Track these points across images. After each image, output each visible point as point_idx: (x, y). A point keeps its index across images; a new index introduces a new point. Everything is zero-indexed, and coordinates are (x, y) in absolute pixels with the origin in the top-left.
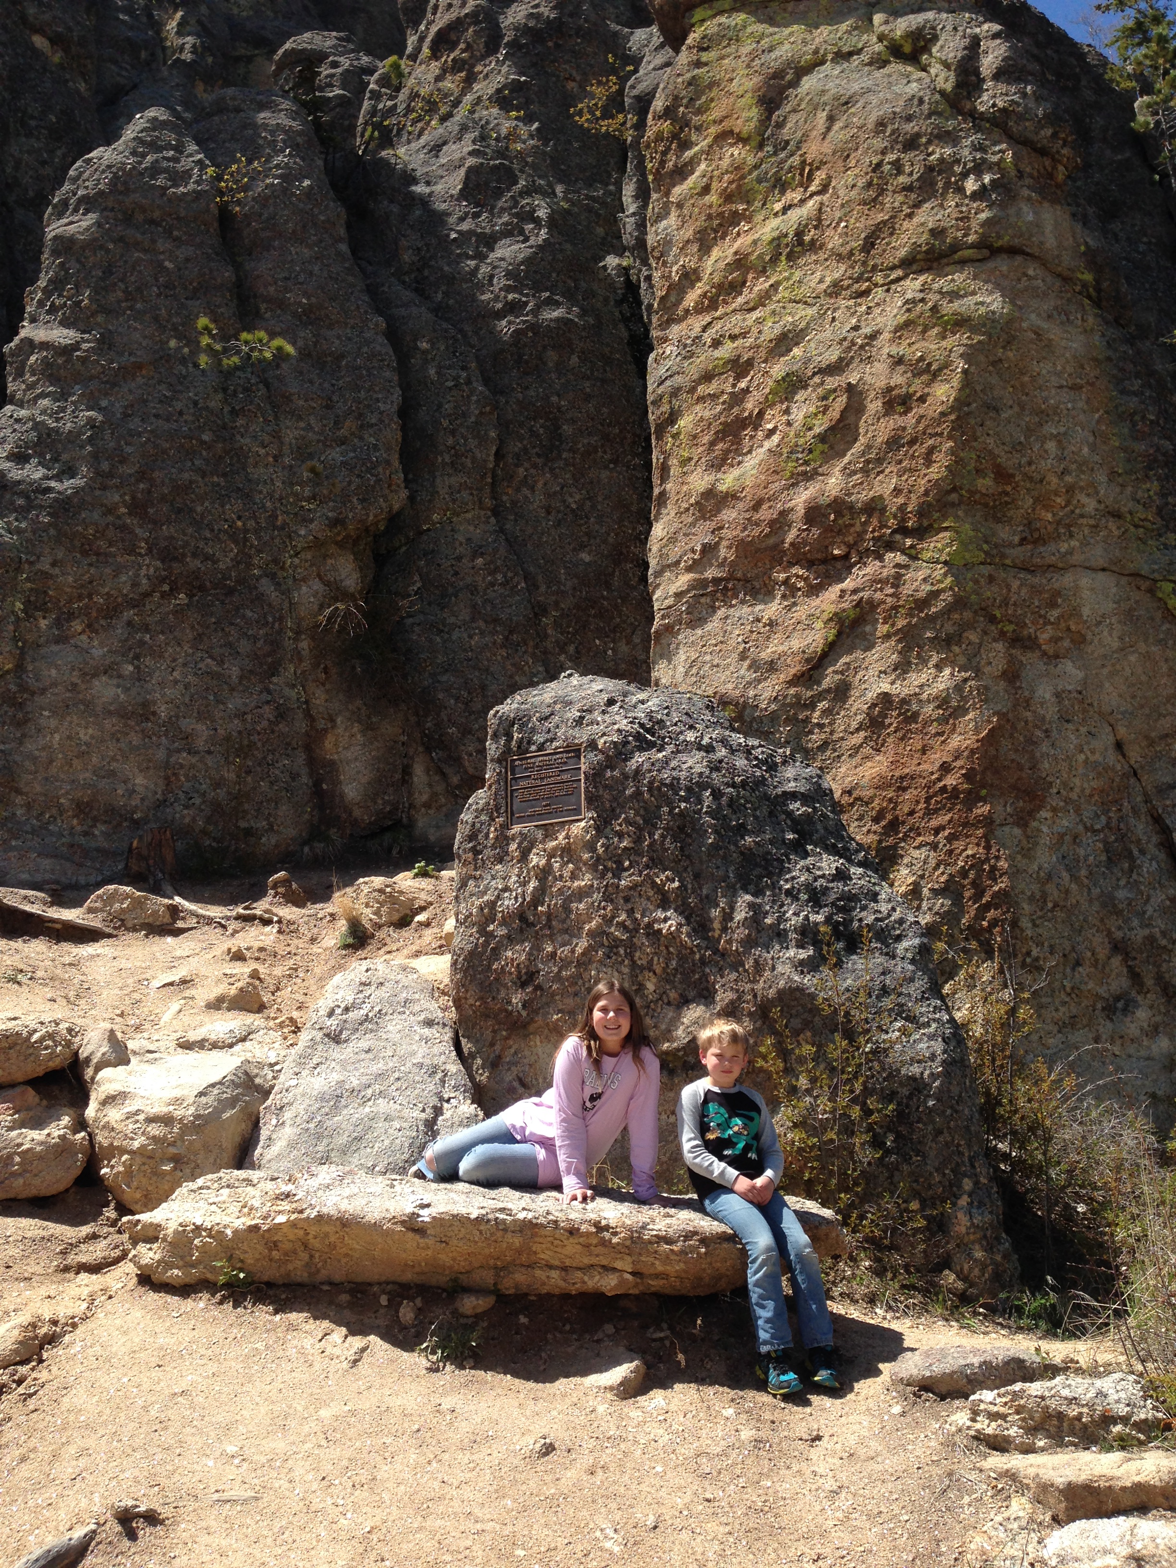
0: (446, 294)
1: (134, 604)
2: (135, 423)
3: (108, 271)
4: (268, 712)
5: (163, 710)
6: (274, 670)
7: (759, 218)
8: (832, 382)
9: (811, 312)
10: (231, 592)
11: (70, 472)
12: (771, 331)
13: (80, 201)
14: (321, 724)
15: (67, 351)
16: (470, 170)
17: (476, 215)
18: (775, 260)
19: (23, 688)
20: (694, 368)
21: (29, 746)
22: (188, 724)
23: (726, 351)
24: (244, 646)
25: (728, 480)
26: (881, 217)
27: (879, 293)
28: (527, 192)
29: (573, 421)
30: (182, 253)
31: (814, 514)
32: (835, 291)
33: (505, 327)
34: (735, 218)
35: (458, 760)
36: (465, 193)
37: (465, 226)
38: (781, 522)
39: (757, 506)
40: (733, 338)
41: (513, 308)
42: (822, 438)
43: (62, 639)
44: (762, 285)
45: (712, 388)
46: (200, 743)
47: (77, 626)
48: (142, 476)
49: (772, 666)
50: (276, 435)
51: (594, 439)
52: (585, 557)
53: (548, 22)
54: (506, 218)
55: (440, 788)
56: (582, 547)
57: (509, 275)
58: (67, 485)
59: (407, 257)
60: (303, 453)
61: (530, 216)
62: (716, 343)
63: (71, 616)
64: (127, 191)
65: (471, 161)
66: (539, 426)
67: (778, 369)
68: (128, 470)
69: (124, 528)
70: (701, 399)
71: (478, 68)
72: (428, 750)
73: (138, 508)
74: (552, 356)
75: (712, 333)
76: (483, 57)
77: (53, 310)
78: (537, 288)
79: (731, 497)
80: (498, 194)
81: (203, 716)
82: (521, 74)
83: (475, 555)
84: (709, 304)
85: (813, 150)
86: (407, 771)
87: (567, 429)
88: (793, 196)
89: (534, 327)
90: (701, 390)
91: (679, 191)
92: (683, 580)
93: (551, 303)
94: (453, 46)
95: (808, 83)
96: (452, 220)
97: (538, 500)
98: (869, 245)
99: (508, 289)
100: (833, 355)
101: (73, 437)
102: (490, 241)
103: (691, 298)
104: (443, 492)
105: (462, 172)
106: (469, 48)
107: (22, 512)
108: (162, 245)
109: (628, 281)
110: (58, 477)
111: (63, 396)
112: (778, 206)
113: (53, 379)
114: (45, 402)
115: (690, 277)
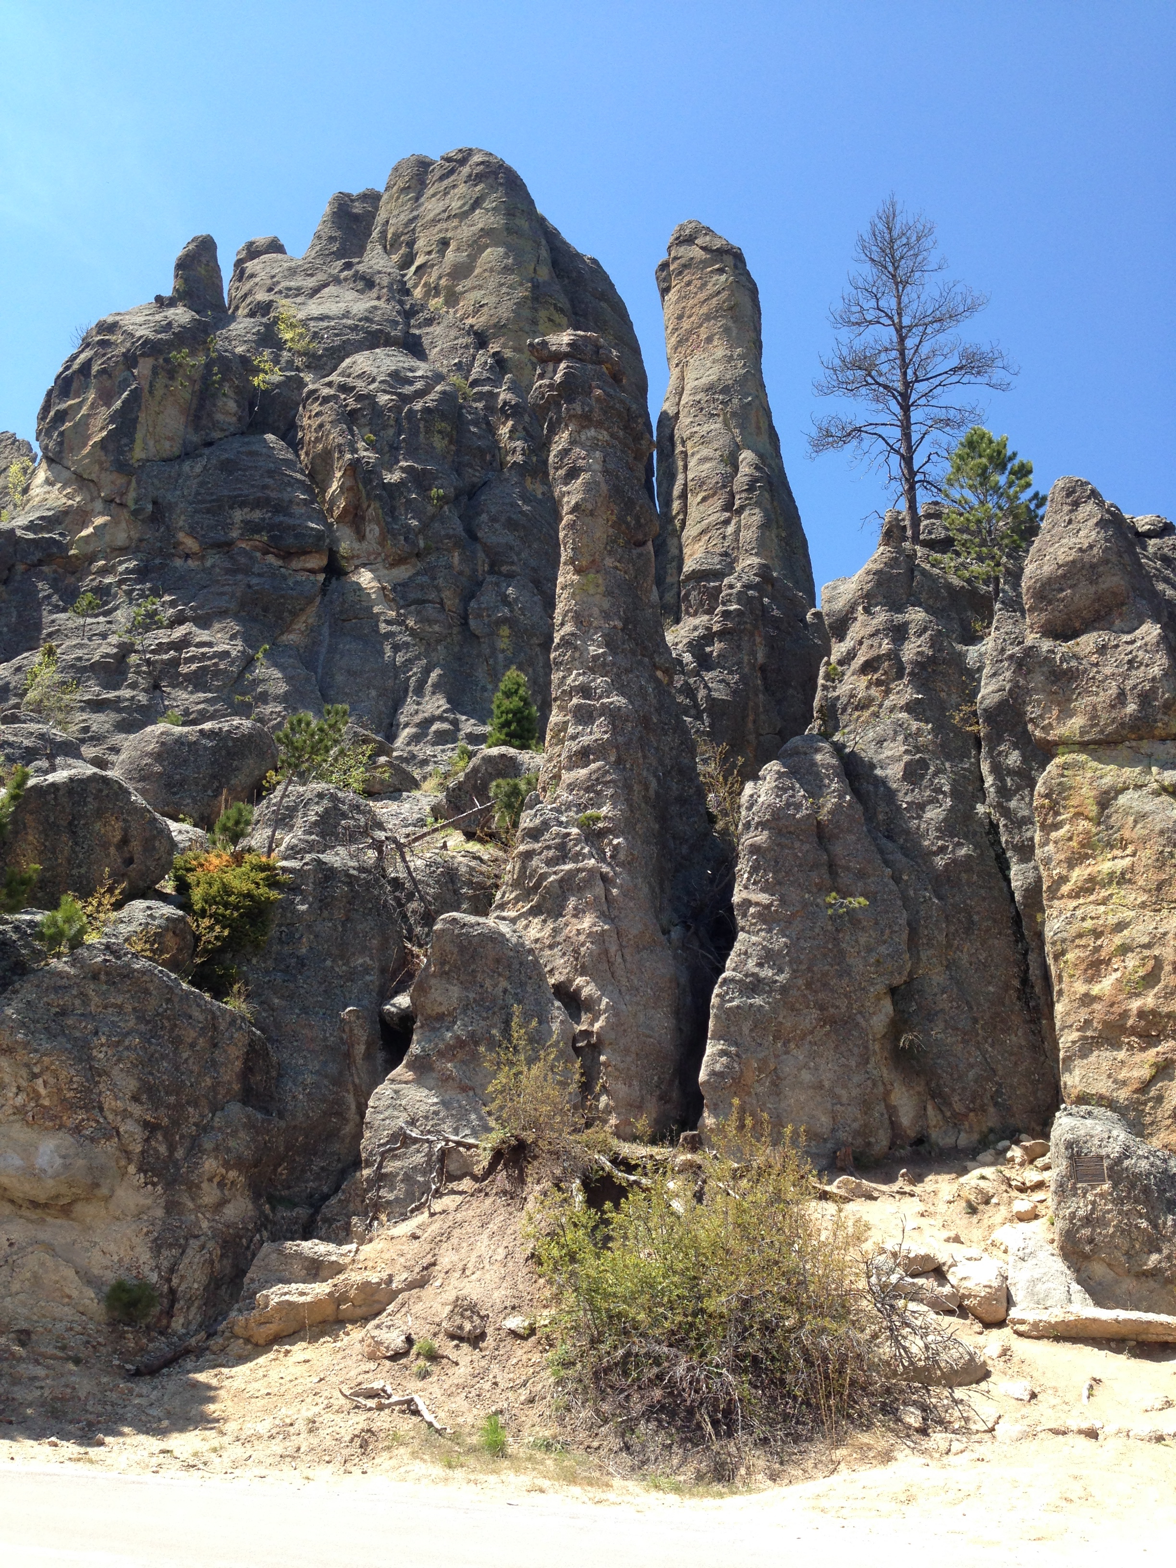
0: (906, 840)
1: (812, 1032)
2: (802, 943)
3: (777, 862)
4: (869, 1082)
5: (827, 1084)
6: (867, 1063)
7: (1100, 858)
8: (1146, 952)
9: (1132, 914)
10: (846, 1023)
11: (781, 971)
12: (1112, 920)
13: (758, 824)
14: (889, 1087)
15: (768, 907)
16: (907, 764)
17: (913, 791)
18: (1110, 883)
19: (778, 1078)
20: (1073, 930)
21: (783, 1105)
22: (838, 1090)
23: (1088, 924)
24: (856, 1051)
25: (1096, 990)
26: (1164, 876)
27: (1165, 912)
28: (935, 774)
29: (978, 913)
30: (805, 848)
31: (1141, 1014)
32: (1143, 906)
33: (940, 861)
34: (1087, 857)
35: (950, 1104)
36: (905, 777)
37: (908, 799)
38: (1125, 1014)
39: (1112, 1005)
40: (1092, 918)
41: (942, 850)
42: (1143, 978)
43: (787, 1053)
44: (1104, 893)
45: (1083, 942)
46: (844, 1100)
47: (792, 1045)
48: (809, 969)
49: (1124, 1083)
50: (857, 941)
51: (990, 923)
52: (991, 989)
53: (928, 657)
54: (928, 793)
55: (940, 1117)
56: (990, 983)
57: (938, 829)
58: (781, 978)
59: (881, 817)
60: (869, 950)
61: (939, 790)
62: (1083, 919)
63: (789, 1041)
64: (779, 819)
65: (906, 758)
66: (962, 916)
67: (1118, 940)
68: (804, 967)
69: (804, 996)
70: (1078, 946)
71: (892, 686)
72: (933, 1098)
73: (808, 985)
74: (964, 876)
75: (1079, 913)
76: (894, 680)
77: (755, 883)
78: (952, 836)
79: (1097, 998)
80: (922, 776)
81: (845, 1086)
82: (918, 693)
83: (943, 992)
84: (1075, 894)
85: (1127, 834)
86: (925, 1109)
87: (976, 918)
88: (1116, 852)
89: (954, 861)
90: (1077, 942)
91: (1054, 835)
92: (1075, 1035)
93: (959, 845)
94: (875, 670)
95: (1122, 800)
96: (901, 794)
97: (965, 958)
98: (1159, 888)
99: (938, 838)
100: (1146, 940)
101: (780, 951)
102: (921, 807)
103: (1065, 889)
104: (924, 958)
105: (902, 764)
106: (885, 673)
107: (769, 992)
108: (797, 844)
109: (991, 822)
110: (777, 974)
111: (769, 931)
112: (1110, 856)
113: (764, 922)
114: (763, 934)
115: (1064, 879)
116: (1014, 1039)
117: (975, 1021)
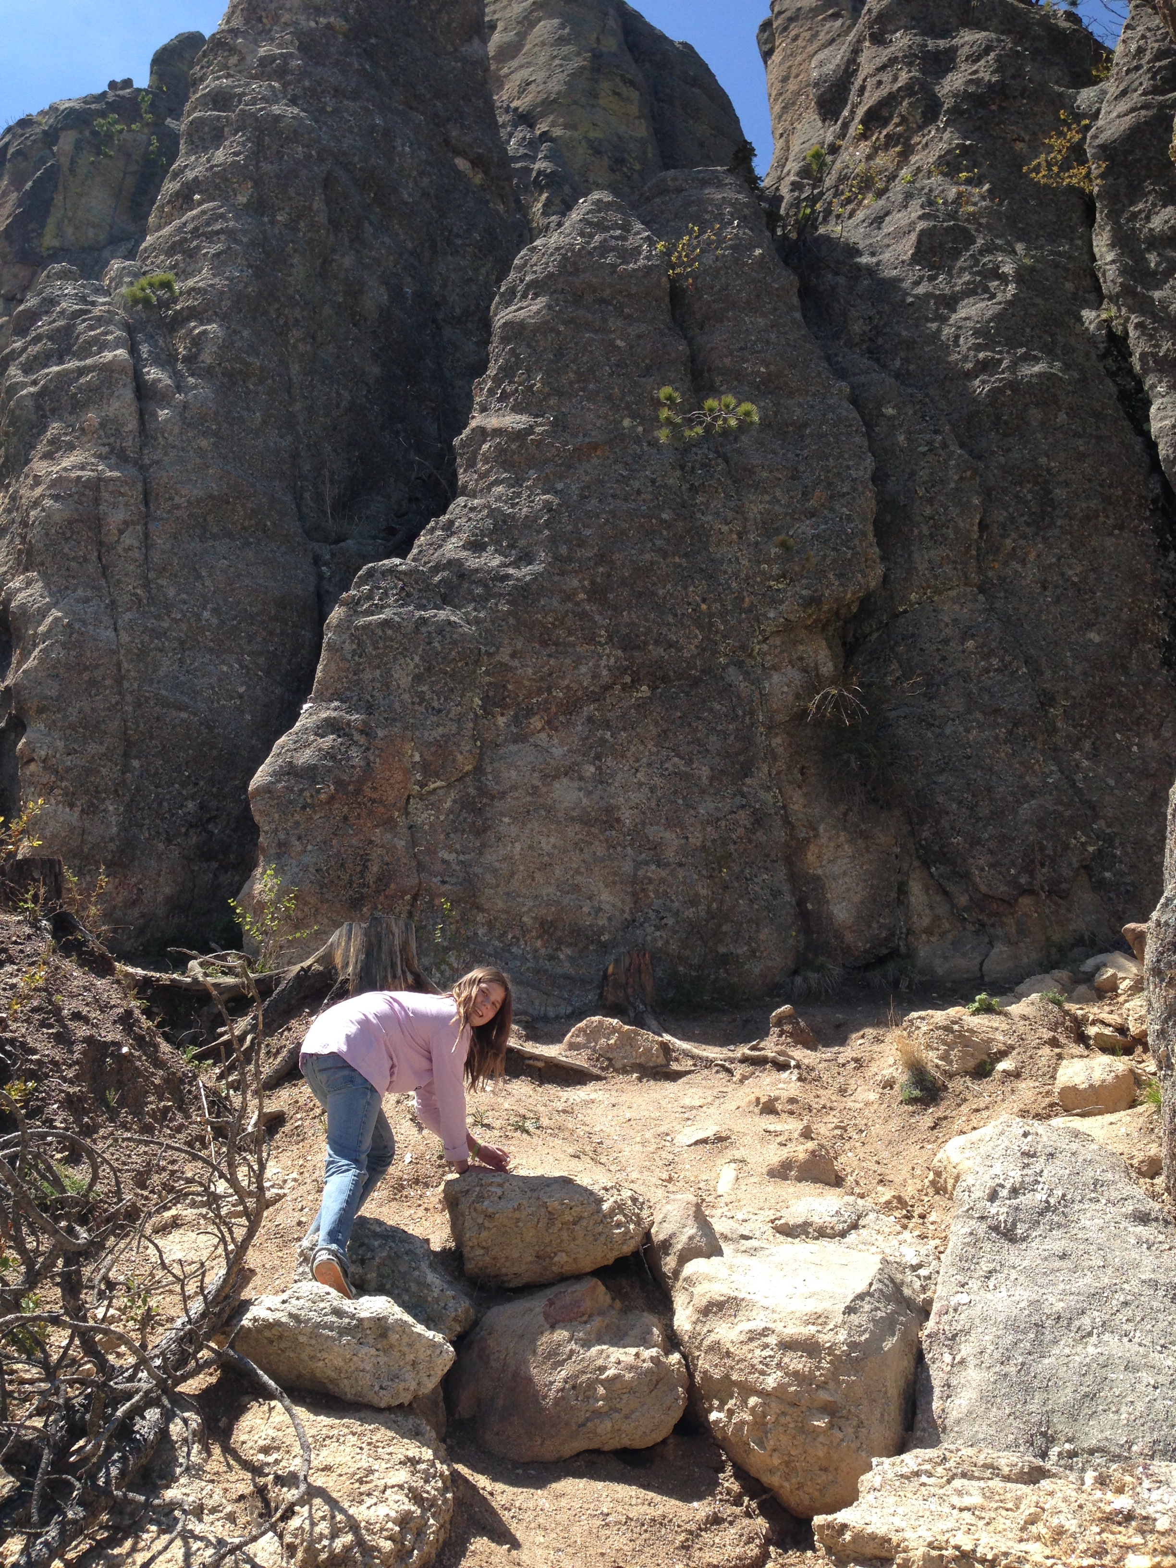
0: (906, 360)
1: (596, 698)
2: (593, 504)
3: (559, 354)
4: (743, 817)
5: (627, 817)
6: (746, 771)
10: (696, 683)
11: (527, 558)
13: (529, 286)
14: (802, 833)
15: (519, 436)
16: (922, 233)
17: (932, 278)
19: (483, 791)
21: (490, 857)
22: (655, 832)
24: (713, 742)
28: (988, 249)
29: (1067, 484)
30: (634, 330)
33: (981, 387)
35: (966, 876)
36: (919, 256)
37: (921, 290)
41: (985, 367)
43: (521, 738)
46: (670, 854)
47: (536, 722)
48: (601, 558)
50: (739, 511)
51: (1094, 503)
52: (1094, 636)
53: (990, 86)
54: (967, 277)
55: (943, 910)
56: (1090, 625)
57: (976, 333)
58: (525, 572)
59: (857, 328)
60: (769, 528)
61: (995, 273)
63: (530, 712)
64: (576, 271)
65: (921, 225)
66: (1026, 491)
68: (587, 553)
69: (583, 615)
71: (916, 139)
72: (926, 864)
73: (597, 593)
74: (1035, 415)
76: (921, 128)
77: (504, 397)
78: (1012, 343)
80: (956, 254)
81: (671, 823)
82: (966, 138)
83: (965, 636)
86: (902, 890)
87: (1060, 493)
89: (1013, 385)
93: (1026, 358)
94: (885, 122)
96: (906, 284)
97: (1030, 575)
99: (978, 348)
101: (530, 522)
102: (951, 302)
104: (922, 567)
105: (913, 237)
106: (904, 120)
107: (480, 601)
108: (614, 323)
109: (1111, 335)
110: (516, 564)
111: (518, 482)
113: (507, 465)
114: (499, 489)
116: (1151, 743)
117: (1047, 700)
